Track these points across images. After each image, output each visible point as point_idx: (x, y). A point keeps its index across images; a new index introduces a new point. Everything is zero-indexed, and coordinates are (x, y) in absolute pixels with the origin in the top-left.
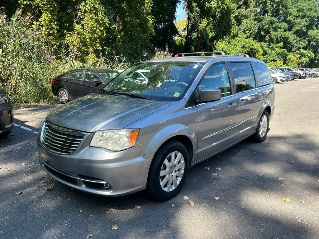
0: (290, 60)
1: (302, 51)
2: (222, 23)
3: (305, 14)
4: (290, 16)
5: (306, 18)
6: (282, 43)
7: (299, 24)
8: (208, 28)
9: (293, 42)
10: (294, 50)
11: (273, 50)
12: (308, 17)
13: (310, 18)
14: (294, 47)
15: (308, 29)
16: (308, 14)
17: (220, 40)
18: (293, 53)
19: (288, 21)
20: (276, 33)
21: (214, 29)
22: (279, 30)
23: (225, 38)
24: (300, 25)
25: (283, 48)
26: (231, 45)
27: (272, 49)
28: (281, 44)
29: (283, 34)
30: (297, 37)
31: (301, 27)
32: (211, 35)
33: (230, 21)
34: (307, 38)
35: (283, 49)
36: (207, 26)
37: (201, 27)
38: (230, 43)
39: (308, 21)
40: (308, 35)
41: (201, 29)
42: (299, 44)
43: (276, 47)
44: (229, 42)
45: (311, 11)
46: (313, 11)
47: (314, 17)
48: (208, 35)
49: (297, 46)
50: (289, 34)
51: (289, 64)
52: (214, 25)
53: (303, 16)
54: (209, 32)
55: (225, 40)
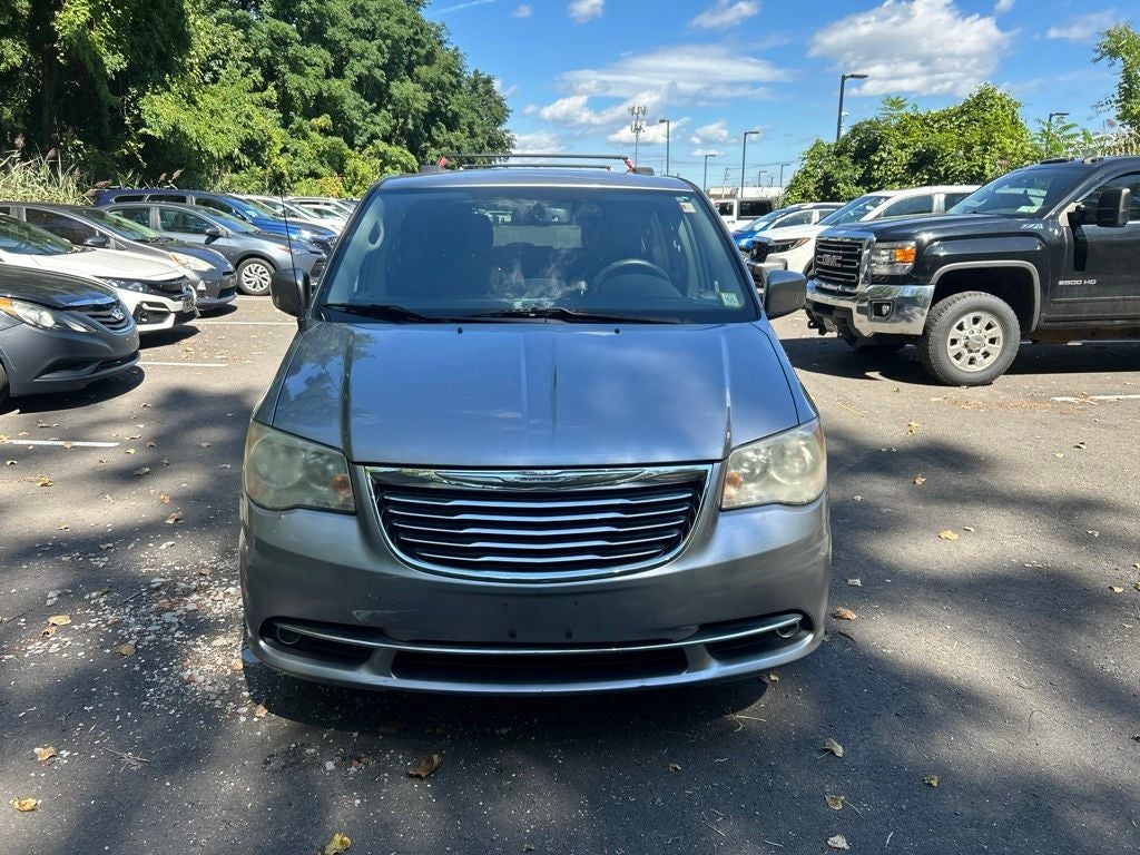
0: (356, 175)
1: (382, 146)
2: (149, 19)
3: (373, 24)
4: (333, 26)
5: (379, 41)
6: (328, 116)
7: (362, 56)
8: (95, 35)
9: (356, 115)
10: (360, 143)
11: (304, 138)
12: (385, 37)
13: (389, 42)
14: (360, 132)
15: (389, 79)
16: (382, 25)
17: (154, 87)
18: (360, 152)
19: (331, 41)
20: (302, 81)
21: (118, 41)
22: (309, 69)
23: (171, 81)
24: (365, 62)
25: (332, 134)
26: (199, 109)
27: (301, 133)
28: (324, 120)
29: (325, 87)
30: (363, 100)
31: (368, 69)
32: (114, 62)
33: (183, 17)
34: (389, 107)
35: (335, 139)
36: (90, 24)
37: (65, 27)
38: (195, 103)
39: (386, 50)
40: (390, 96)
41: (67, 32)
42: (372, 122)
43: (313, 129)
44: (191, 101)
45: (388, 19)
46: (394, 18)
47: (402, 38)
48: (99, 63)
49: (365, 131)
50: (340, 87)
51: (355, 187)
52: (115, 22)
53: (369, 32)
54: (103, 50)
55: (174, 88)
